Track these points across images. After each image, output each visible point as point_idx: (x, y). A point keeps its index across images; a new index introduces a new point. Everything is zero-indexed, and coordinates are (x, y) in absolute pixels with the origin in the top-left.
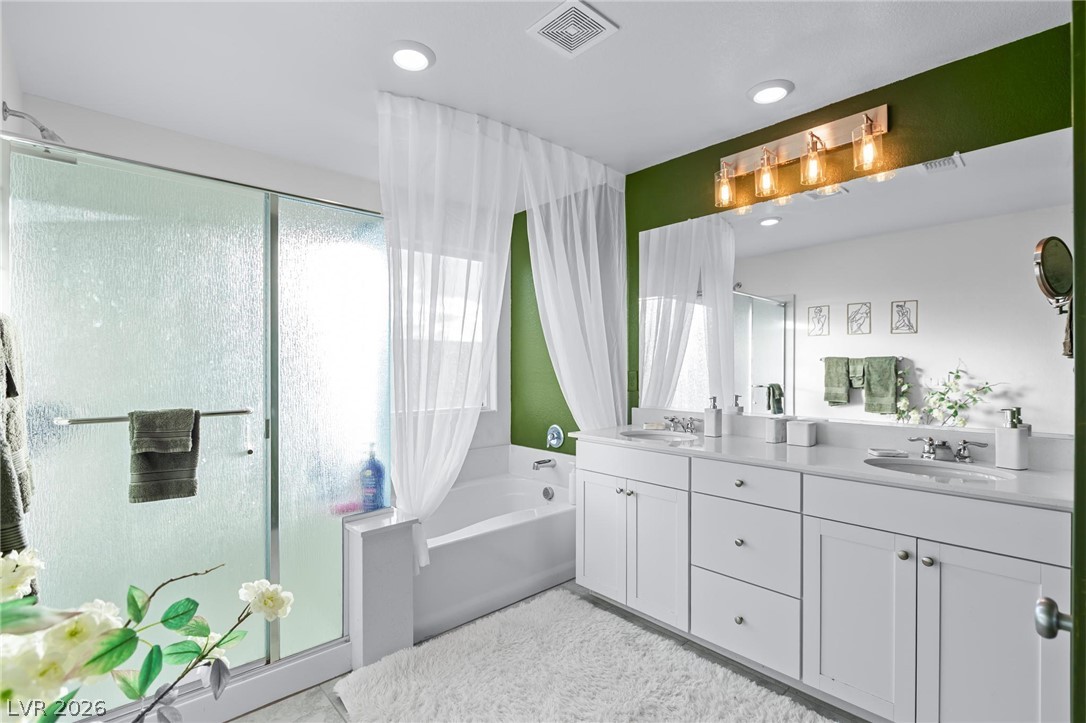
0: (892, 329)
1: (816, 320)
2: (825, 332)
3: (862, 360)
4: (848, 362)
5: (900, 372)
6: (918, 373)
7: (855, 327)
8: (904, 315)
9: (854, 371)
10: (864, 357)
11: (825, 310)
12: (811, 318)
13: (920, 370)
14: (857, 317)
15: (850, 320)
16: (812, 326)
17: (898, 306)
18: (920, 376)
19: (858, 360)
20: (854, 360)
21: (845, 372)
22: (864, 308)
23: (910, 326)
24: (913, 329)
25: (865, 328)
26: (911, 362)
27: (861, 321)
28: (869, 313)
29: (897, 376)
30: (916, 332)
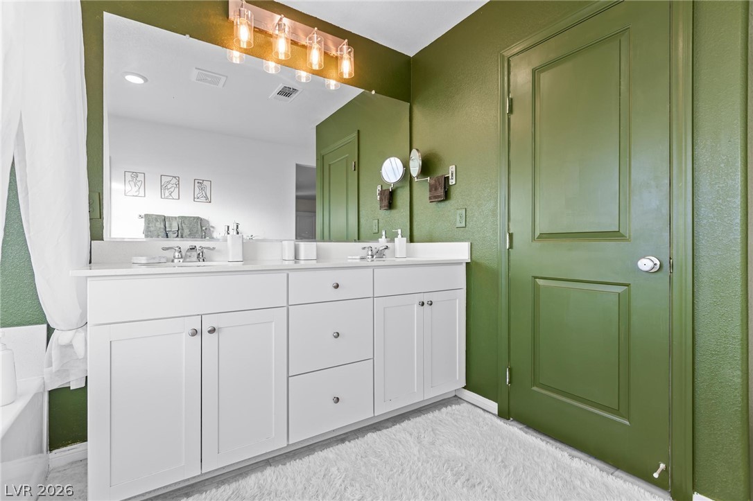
0: (194, 198)
1: (132, 183)
2: (142, 193)
3: (176, 218)
4: (164, 219)
5: (204, 228)
6: (212, 229)
7: (167, 194)
8: (202, 190)
9: (170, 226)
10: (177, 216)
11: (141, 177)
12: (127, 181)
13: (213, 227)
14: (169, 186)
15: (163, 187)
16: (128, 188)
17: (198, 183)
18: (213, 231)
19: (172, 217)
20: (169, 217)
21: (163, 226)
22: (174, 181)
23: (207, 199)
24: (208, 200)
25: (175, 195)
26: (208, 222)
27: (172, 190)
28: (178, 185)
29: (202, 230)
30: (210, 202)
